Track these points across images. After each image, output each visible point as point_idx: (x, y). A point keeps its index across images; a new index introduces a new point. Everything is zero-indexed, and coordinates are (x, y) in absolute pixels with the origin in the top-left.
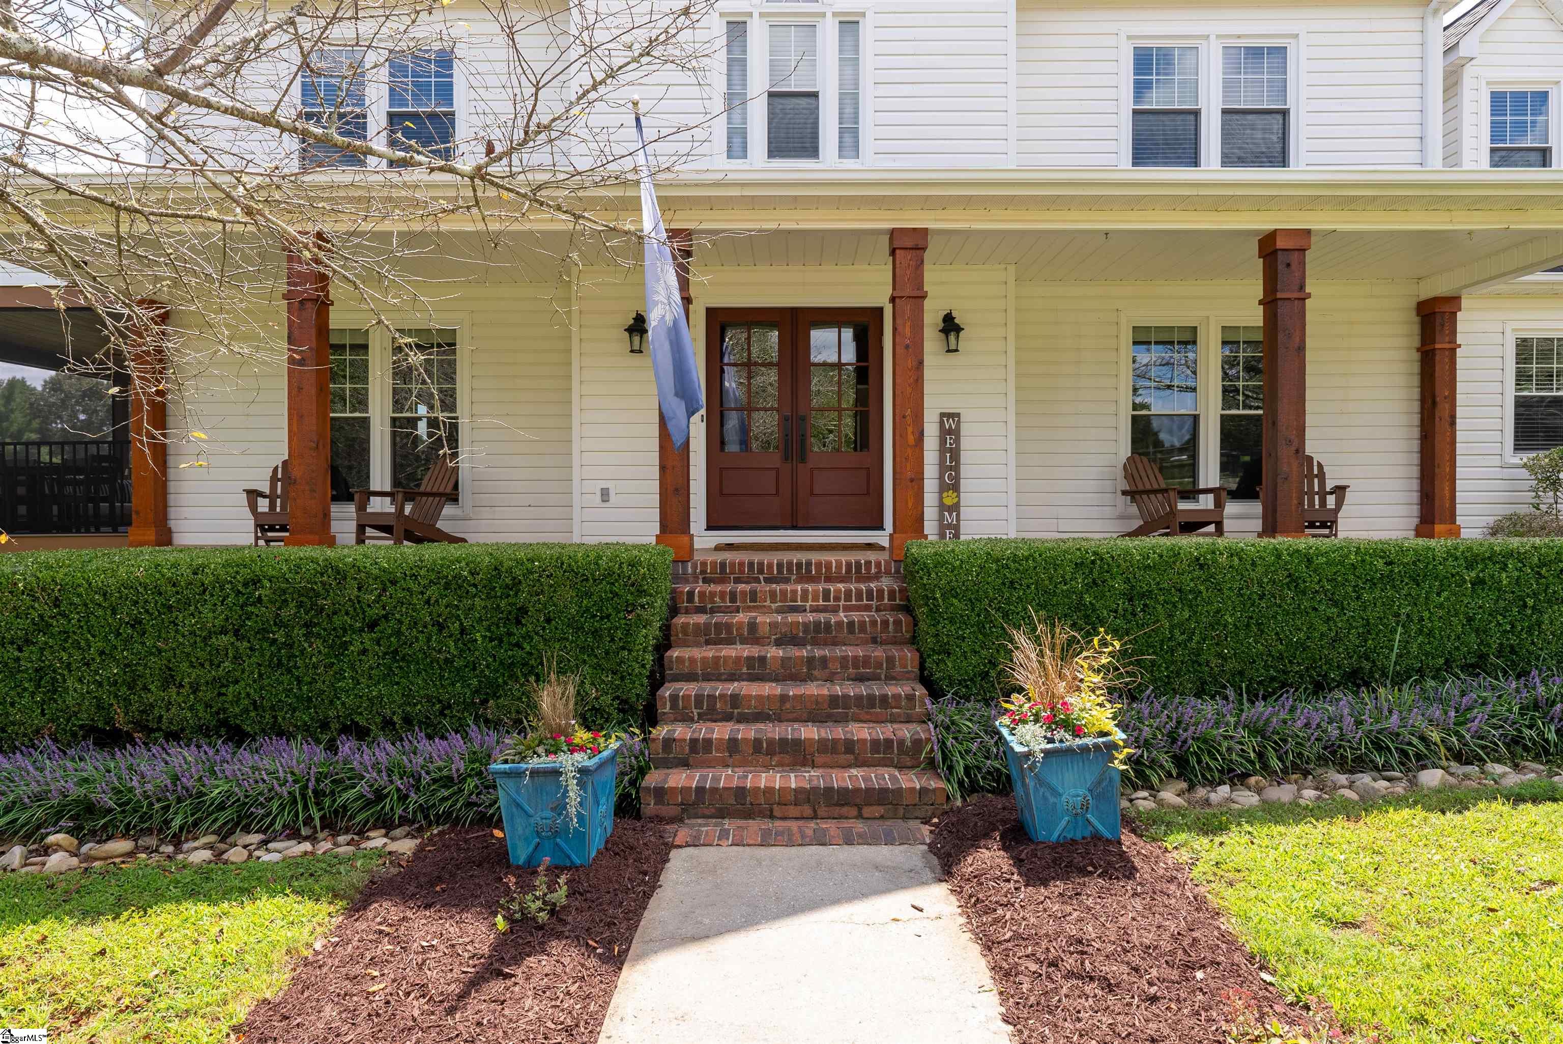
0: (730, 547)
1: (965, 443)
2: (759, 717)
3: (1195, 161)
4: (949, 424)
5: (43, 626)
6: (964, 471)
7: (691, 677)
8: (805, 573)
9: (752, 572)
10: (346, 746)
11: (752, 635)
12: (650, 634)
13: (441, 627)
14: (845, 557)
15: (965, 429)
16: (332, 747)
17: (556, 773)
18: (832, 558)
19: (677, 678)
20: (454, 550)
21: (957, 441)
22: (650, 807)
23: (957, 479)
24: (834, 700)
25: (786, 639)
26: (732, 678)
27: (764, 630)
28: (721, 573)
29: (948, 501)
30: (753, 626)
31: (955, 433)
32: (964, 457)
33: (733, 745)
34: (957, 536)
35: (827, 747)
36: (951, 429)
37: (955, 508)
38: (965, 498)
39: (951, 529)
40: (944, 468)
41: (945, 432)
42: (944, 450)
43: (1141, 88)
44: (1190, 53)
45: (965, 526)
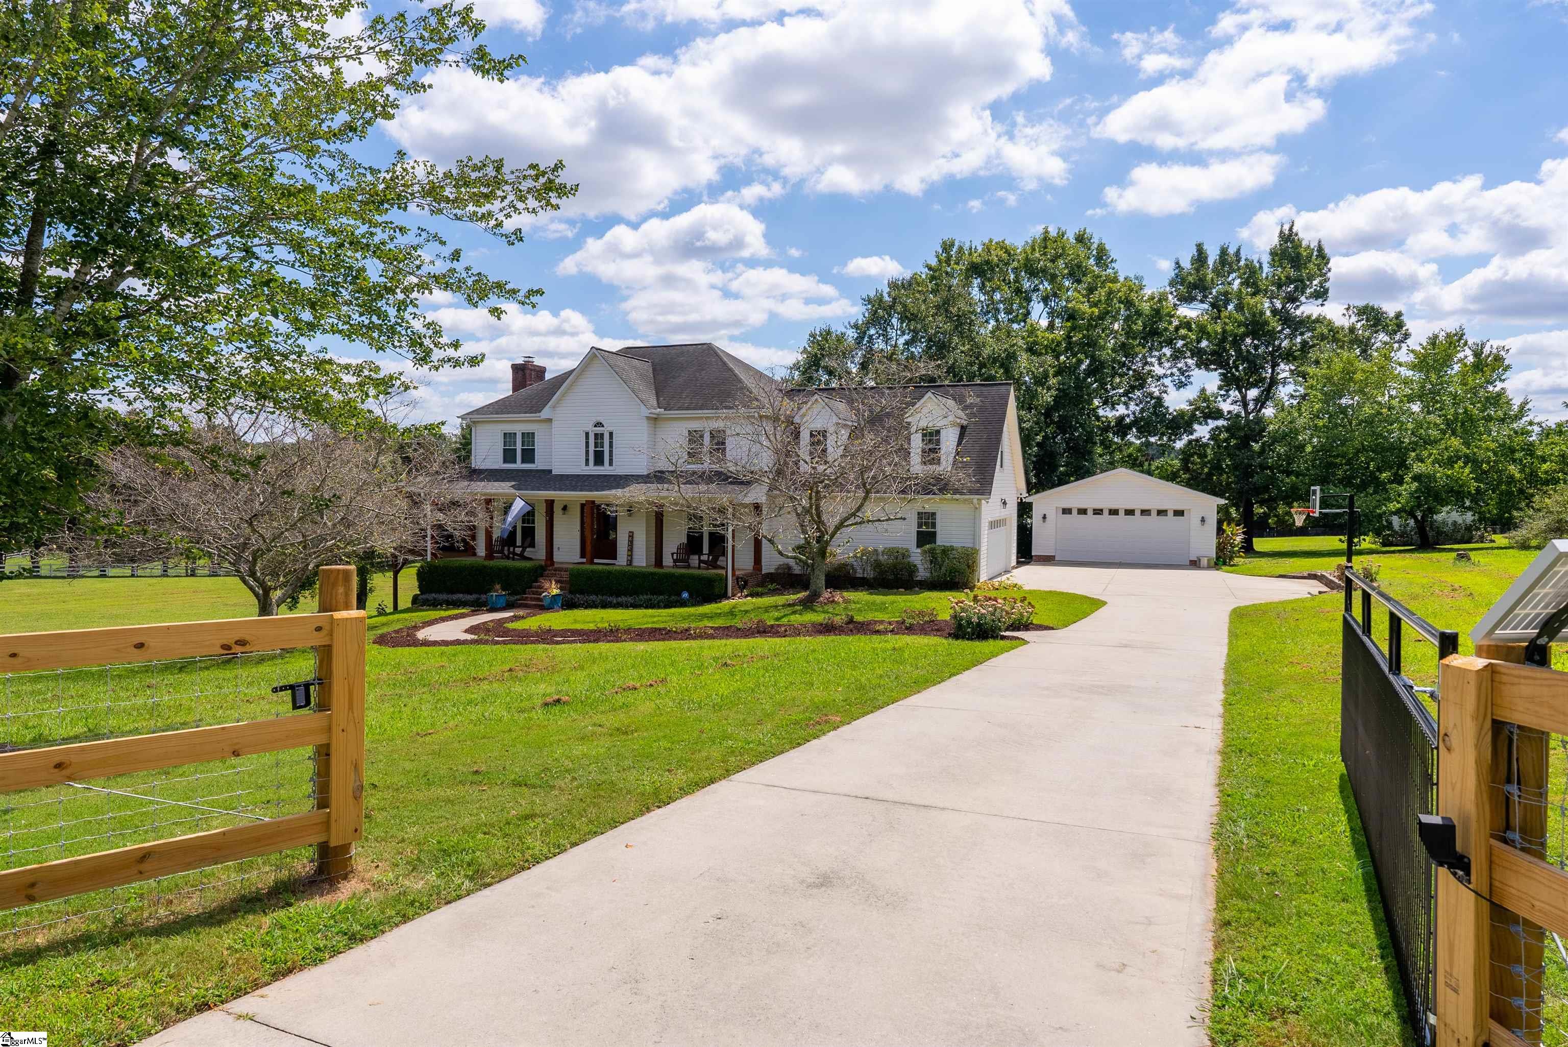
1: (635, 540)
4: (631, 534)
6: (634, 546)
15: (635, 535)
21: (632, 538)
23: (632, 548)
29: (629, 554)
32: (635, 543)
34: (631, 563)
36: (631, 536)
37: (631, 555)
38: (634, 556)
39: (629, 561)
40: (629, 545)
41: (629, 536)
42: (629, 541)
43: (690, 442)
44: (702, 432)
45: (634, 560)
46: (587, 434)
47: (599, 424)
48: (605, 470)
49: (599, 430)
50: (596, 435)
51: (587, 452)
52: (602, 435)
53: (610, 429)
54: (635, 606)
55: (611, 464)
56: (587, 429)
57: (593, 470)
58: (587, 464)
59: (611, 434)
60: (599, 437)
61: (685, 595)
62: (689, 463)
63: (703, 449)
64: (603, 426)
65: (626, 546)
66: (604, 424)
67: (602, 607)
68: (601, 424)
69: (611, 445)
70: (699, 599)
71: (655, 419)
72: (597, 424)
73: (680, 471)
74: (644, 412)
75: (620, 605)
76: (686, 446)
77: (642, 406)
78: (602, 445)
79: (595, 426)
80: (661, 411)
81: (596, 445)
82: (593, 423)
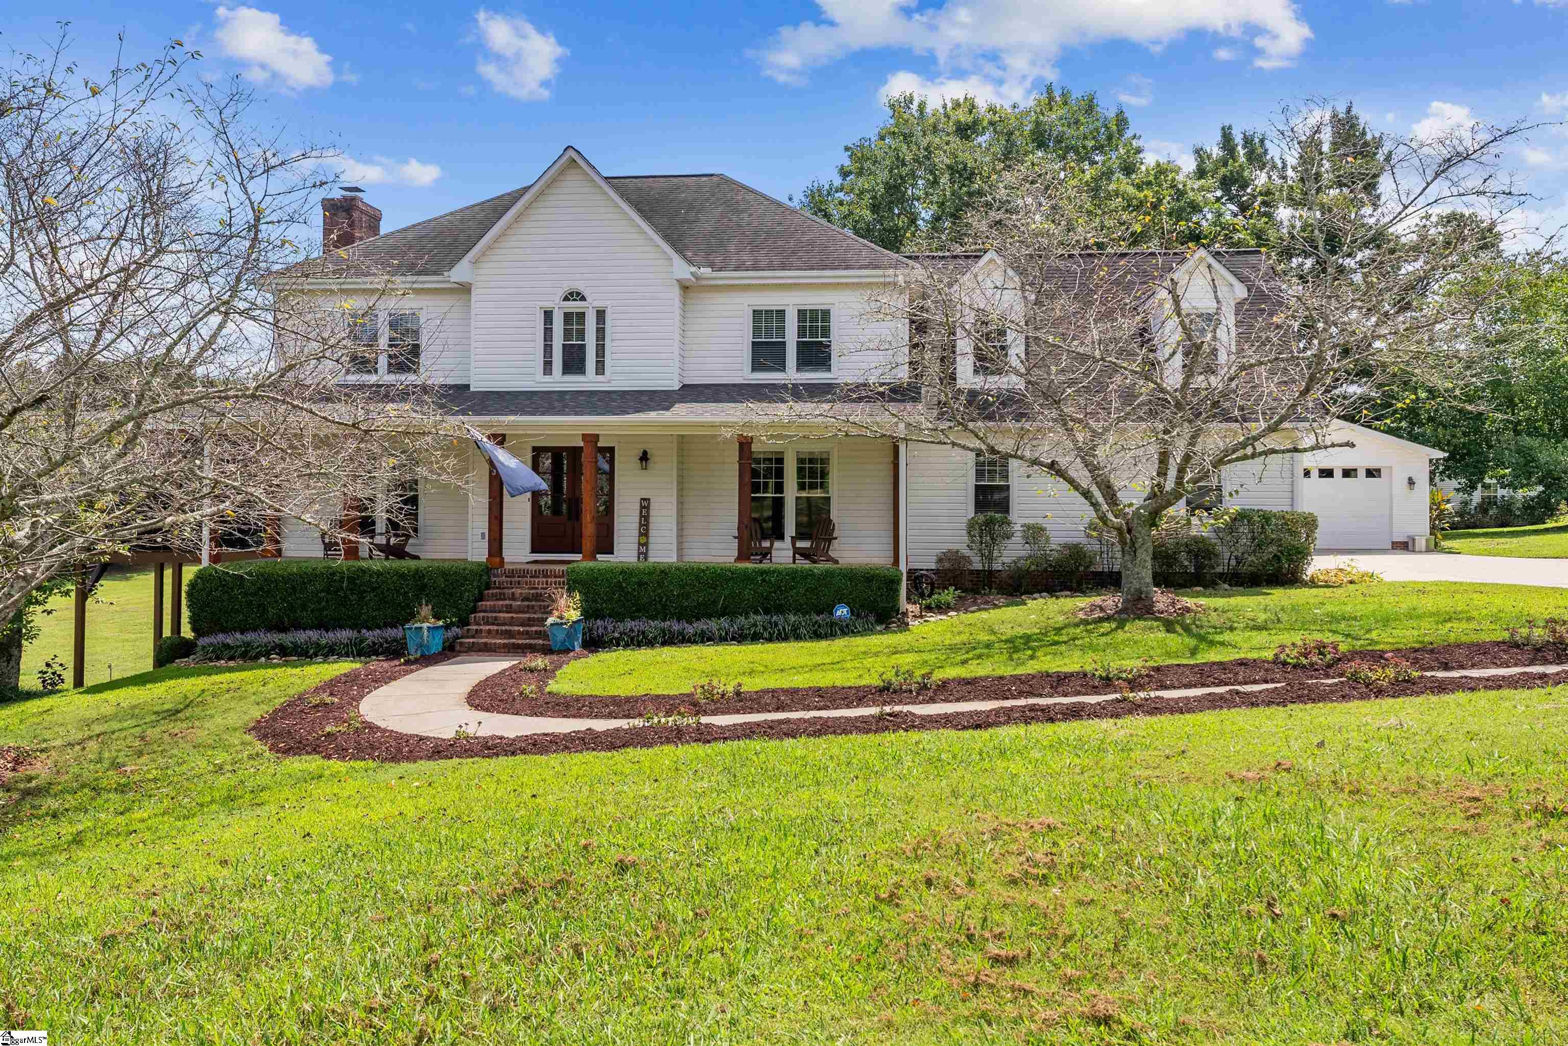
1: (652, 513)
2: (504, 624)
3: (782, 367)
4: (645, 504)
5: (261, 589)
6: (651, 526)
7: (485, 611)
8: (544, 574)
10: (364, 631)
11: (513, 597)
13: (397, 591)
15: (653, 506)
16: (359, 632)
17: (421, 628)
19: (481, 611)
20: (412, 564)
21: (648, 512)
22: (458, 648)
23: (647, 530)
24: (529, 619)
25: (526, 598)
26: (500, 612)
27: (517, 596)
29: (642, 541)
30: (513, 594)
31: (647, 508)
32: (652, 520)
33: (489, 631)
34: (646, 559)
35: (521, 633)
36: (645, 506)
37: (646, 544)
38: (651, 540)
39: (643, 554)
40: (641, 525)
41: (642, 507)
42: (641, 516)
43: (756, 331)
44: (781, 313)
45: (651, 553)
46: (548, 314)
47: (574, 295)
48: (589, 381)
49: (574, 306)
50: (568, 317)
51: (548, 349)
52: (581, 316)
53: (600, 304)
54: (740, 638)
55: (600, 368)
56: (548, 305)
57: (559, 381)
58: (548, 367)
59: (601, 315)
60: (574, 320)
61: (842, 612)
62: (754, 369)
63: (784, 343)
64: (583, 299)
65: (636, 525)
66: (586, 293)
67: (664, 644)
68: (578, 294)
69: (601, 333)
70: (872, 618)
71: (685, 288)
72: (571, 294)
73: (734, 385)
74: (682, 270)
75: (704, 638)
76: (748, 338)
77: (677, 260)
78: (581, 334)
79: (566, 299)
80: (706, 271)
81: (567, 334)
82: (561, 293)
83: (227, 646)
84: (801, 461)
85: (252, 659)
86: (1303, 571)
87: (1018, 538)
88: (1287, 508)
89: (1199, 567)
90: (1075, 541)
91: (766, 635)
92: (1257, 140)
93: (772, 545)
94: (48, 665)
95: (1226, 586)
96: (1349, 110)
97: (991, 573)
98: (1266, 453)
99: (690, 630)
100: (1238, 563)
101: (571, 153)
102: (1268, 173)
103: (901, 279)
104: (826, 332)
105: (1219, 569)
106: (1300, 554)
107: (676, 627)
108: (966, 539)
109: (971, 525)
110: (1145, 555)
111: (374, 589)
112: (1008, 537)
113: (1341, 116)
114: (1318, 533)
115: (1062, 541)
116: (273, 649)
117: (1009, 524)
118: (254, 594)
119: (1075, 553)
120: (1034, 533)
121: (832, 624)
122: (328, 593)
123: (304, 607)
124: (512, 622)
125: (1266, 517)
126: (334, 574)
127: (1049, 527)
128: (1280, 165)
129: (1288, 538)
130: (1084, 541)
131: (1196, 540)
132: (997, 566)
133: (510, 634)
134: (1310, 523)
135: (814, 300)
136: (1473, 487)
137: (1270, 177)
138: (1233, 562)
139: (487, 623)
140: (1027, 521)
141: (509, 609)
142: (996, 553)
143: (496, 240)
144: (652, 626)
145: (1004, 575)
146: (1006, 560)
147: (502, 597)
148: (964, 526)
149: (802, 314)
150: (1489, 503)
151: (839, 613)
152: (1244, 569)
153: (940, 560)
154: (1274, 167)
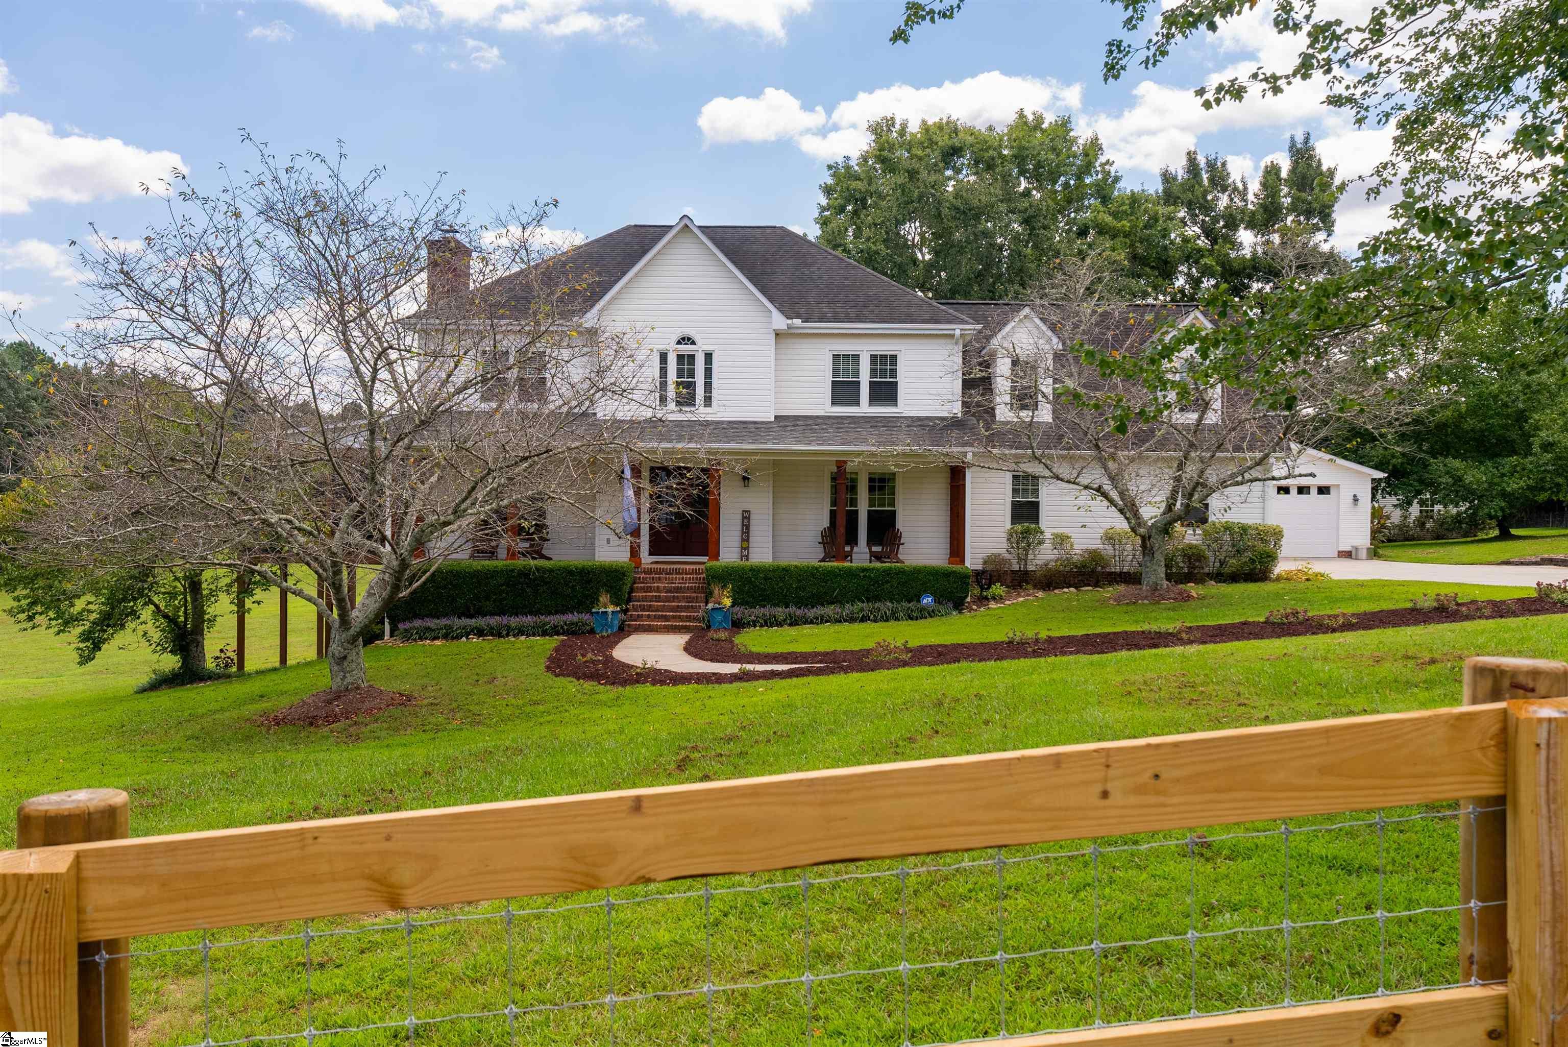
0: (657, 563)
1: (752, 522)
3: (857, 403)
4: (746, 515)
6: (752, 533)
7: (640, 601)
8: (677, 572)
9: (660, 572)
10: (543, 616)
11: (658, 589)
12: (626, 588)
14: (692, 567)
15: (752, 517)
16: (539, 617)
17: (606, 612)
18: (688, 567)
19: (635, 601)
21: (749, 522)
22: (626, 628)
23: (748, 537)
24: (677, 607)
25: (669, 591)
26: (651, 601)
27: (661, 589)
28: (650, 571)
29: (744, 546)
31: (749, 518)
32: (752, 528)
33: (649, 616)
34: (747, 560)
35: (674, 617)
36: (746, 517)
37: (747, 548)
38: (751, 545)
39: (745, 556)
40: (743, 533)
41: (744, 518)
42: (743, 525)
43: (835, 372)
44: (856, 357)
45: (751, 556)
46: (664, 357)
47: (686, 340)
48: (702, 413)
49: (686, 349)
50: (680, 358)
51: (663, 384)
52: (692, 358)
53: (708, 348)
54: (851, 620)
55: (708, 401)
56: (664, 348)
57: (674, 412)
58: (663, 400)
59: (709, 357)
60: (685, 360)
62: (833, 404)
63: (859, 382)
64: (693, 343)
65: (739, 533)
66: (696, 338)
67: (791, 625)
68: (689, 339)
69: (708, 372)
70: (951, 605)
71: (778, 335)
72: (683, 339)
73: (817, 417)
74: (780, 322)
75: (822, 620)
76: (829, 378)
77: (775, 313)
78: (692, 374)
79: (679, 343)
80: (797, 322)
81: (680, 373)
82: (675, 338)
83: (429, 629)
84: (871, 480)
85: (453, 638)
86: (1270, 571)
87: (1048, 545)
88: (1259, 522)
89: (1191, 567)
90: (1094, 547)
91: (872, 617)
92: (1219, 164)
93: (852, 549)
94: (221, 651)
95: (1213, 583)
96: (1307, 140)
97: (1026, 572)
98: (1252, 481)
99: (811, 613)
100: (1221, 565)
101: (686, 221)
102: (1230, 196)
103: (958, 332)
104: (894, 373)
105: (1206, 570)
106: (1270, 558)
107: (799, 612)
108: (1005, 545)
109: (1010, 535)
110: (1160, 557)
111: (546, 583)
112: (1041, 543)
113: (1299, 146)
114: (1284, 541)
115: (1084, 547)
116: (472, 631)
117: (1042, 533)
118: (445, 587)
119: (1095, 556)
120: (1061, 540)
121: (922, 610)
122: (508, 586)
123: (487, 598)
124: (663, 609)
125: (1244, 529)
126: (512, 571)
127: (1073, 535)
128: (1241, 187)
129: (1260, 546)
130: (1101, 547)
131: (1191, 547)
132: (1031, 568)
133: (666, 618)
134: (1278, 534)
135: (884, 347)
136: (1409, 503)
137: (1232, 200)
138: (1217, 564)
139: (643, 610)
140: (1055, 531)
141: (658, 599)
142: (1030, 557)
143: (619, 292)
144: (780, 612)
145: (1038, 574)
146: (1038, 562)
147: (649, 589)
148: (1005, 535)
149: (874, 358)
150: (1427, 517)
151: (925, 601)
152: (1226, 570)
153: (985, 563)
154: (1236, 189)
